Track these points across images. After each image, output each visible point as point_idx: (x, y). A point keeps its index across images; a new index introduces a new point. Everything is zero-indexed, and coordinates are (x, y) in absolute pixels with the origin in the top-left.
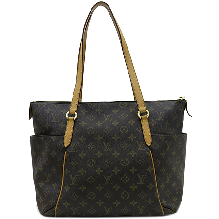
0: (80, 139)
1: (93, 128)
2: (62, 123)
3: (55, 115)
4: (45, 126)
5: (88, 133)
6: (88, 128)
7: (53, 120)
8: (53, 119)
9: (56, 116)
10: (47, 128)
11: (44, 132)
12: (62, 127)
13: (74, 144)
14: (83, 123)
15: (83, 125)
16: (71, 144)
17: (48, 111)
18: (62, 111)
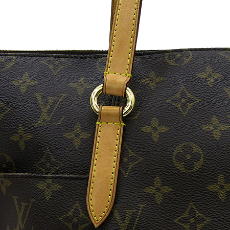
0: (150, 190)
1: (196, 149)
2: (78, 128)
3: (51, 100)
4: (15, 138)
5: (180, 167)
6: (178, 149)
7: (44, 118)
8: (44, 115)
9: (54, 103)
10: (22, 145)
11: (8, 159)
12: (77, 143)
13: (129, 212)
14: (155, 129)
15: (155, 137)
16: (117, 215)
17: (24, 82)
18: (74, 85)
